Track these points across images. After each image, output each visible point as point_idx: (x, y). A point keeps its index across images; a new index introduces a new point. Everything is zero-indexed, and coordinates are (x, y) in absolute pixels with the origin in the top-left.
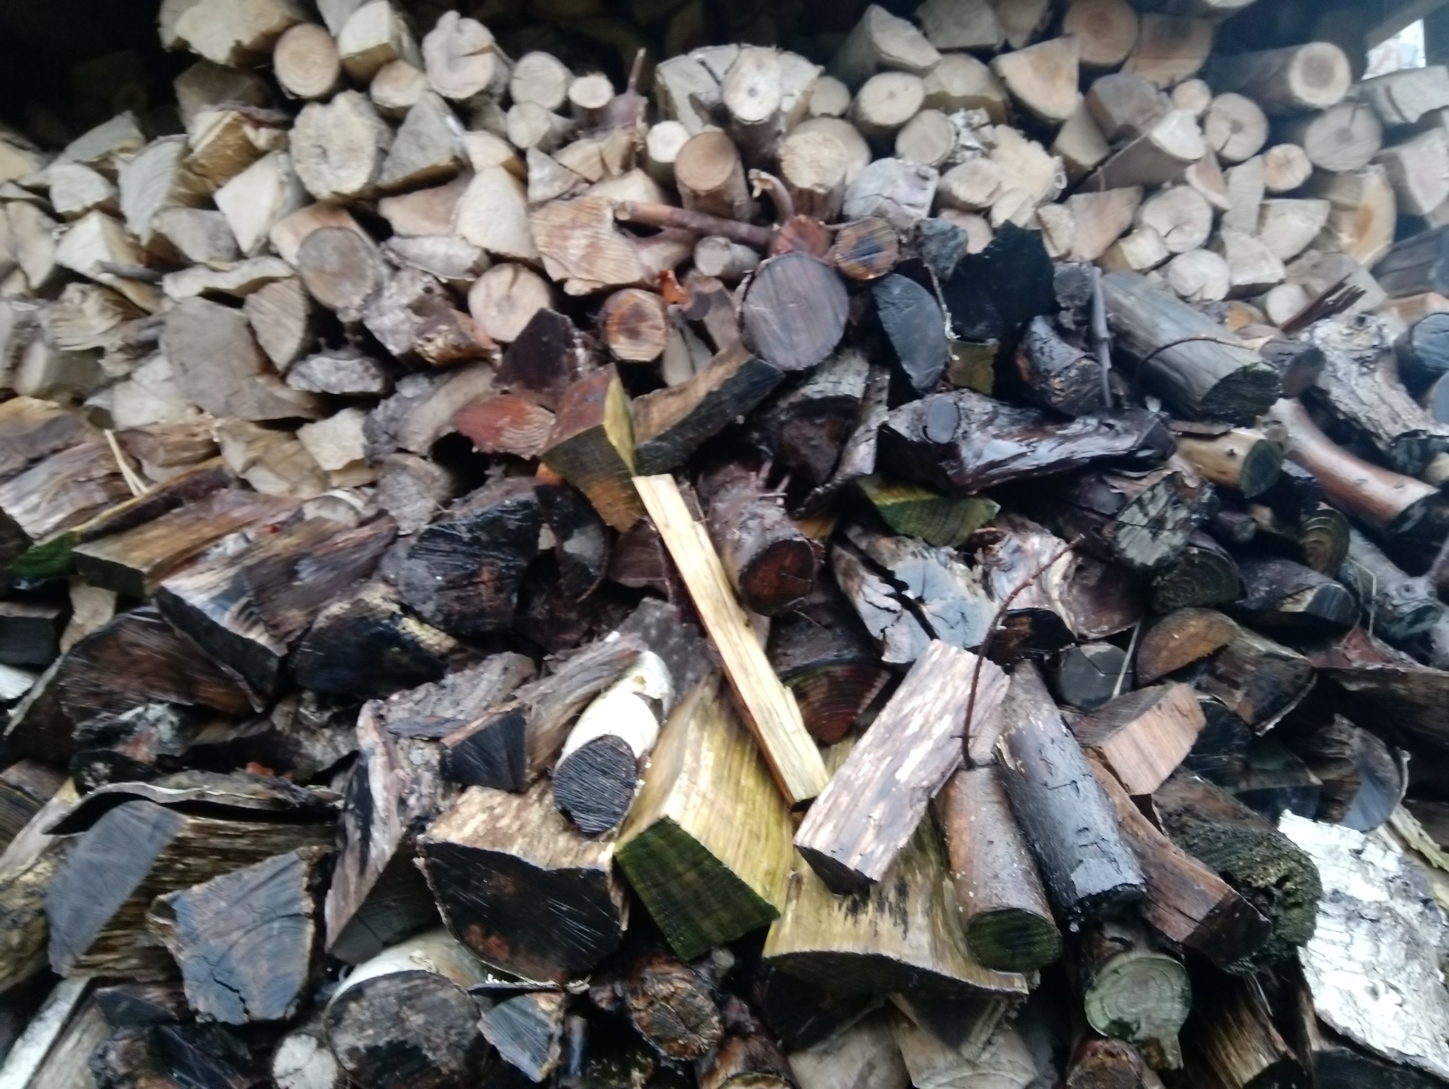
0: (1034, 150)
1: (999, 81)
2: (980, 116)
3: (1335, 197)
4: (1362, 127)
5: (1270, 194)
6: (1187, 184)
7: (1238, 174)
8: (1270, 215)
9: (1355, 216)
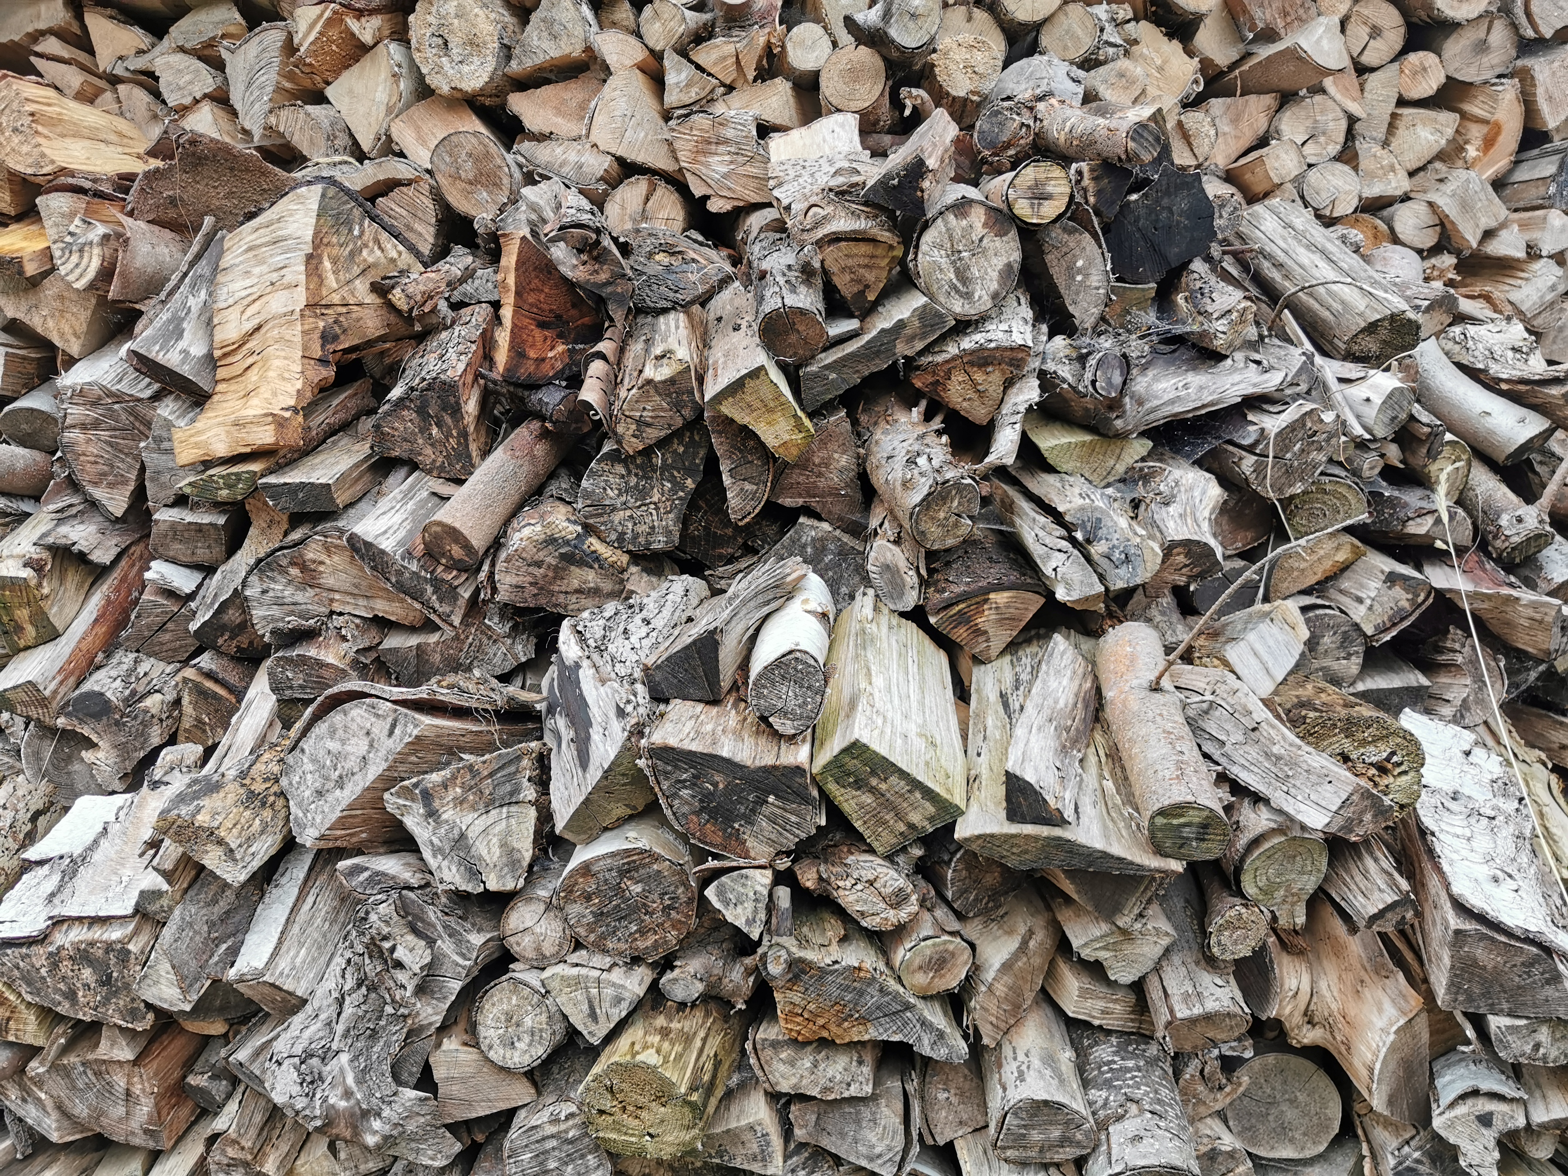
0: (1171, 50)
2: (1124, 11)
3: (1468, 107)
4: (1499, 35)
5: (1402, 102)
6: (1323, 91)
7: (1373, 80)
8: (1401, 124)
9: (1485, 129)
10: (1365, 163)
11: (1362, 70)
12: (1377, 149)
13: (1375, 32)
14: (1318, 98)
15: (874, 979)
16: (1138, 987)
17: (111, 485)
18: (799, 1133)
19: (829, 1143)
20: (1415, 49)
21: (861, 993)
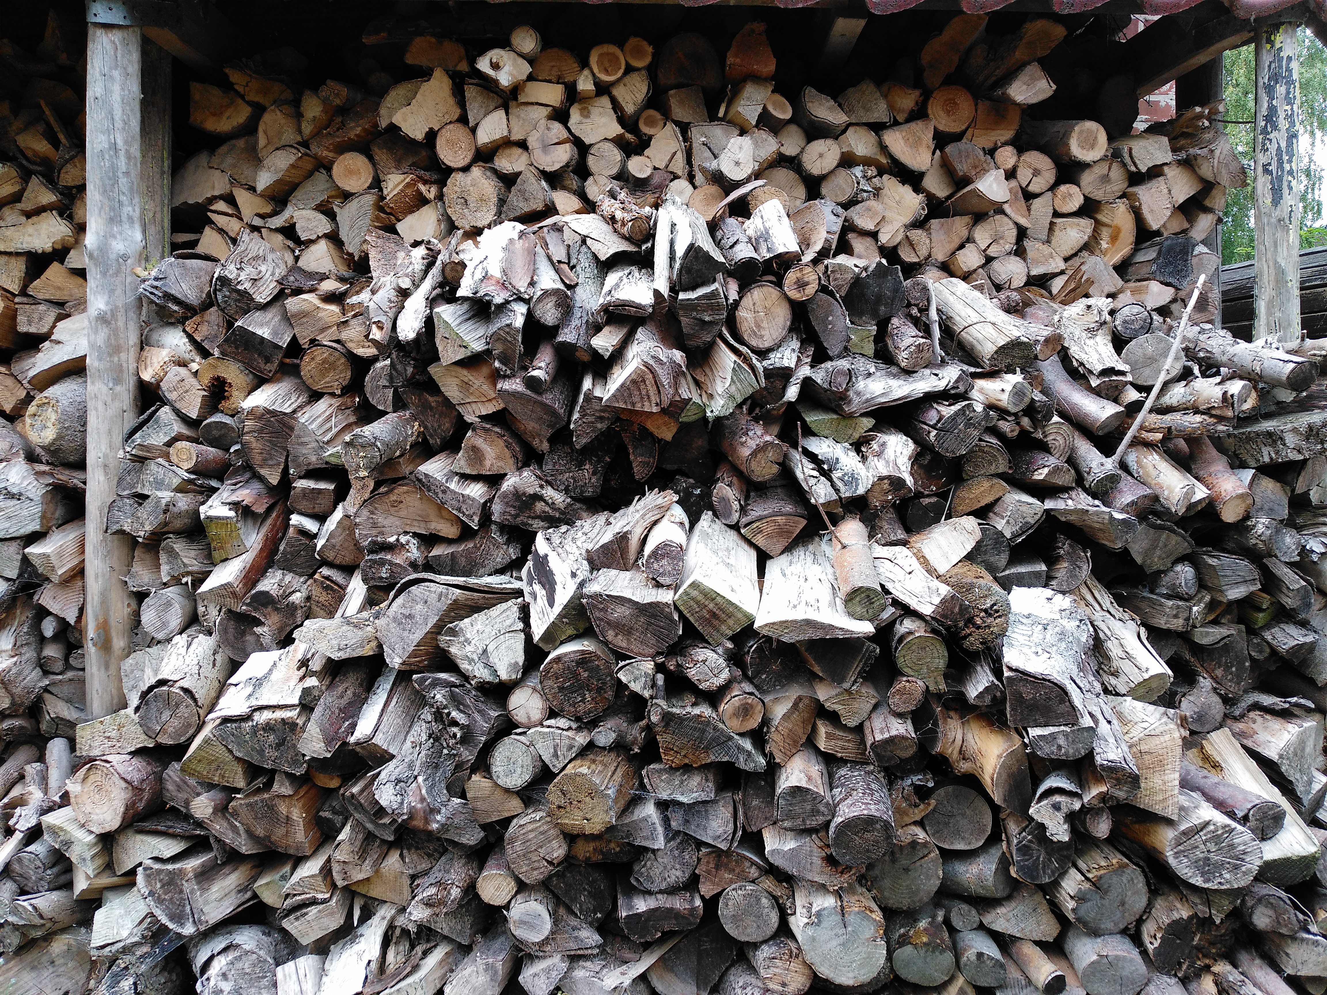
0: (906, 192)
1: (883, 148)
2: (872, 171)
3: (1100, 217)
4: (1116, 173)
5: (1056, 214)
6: (1003, 212)
7: (1037, 203)
8: (1057, 229)
9: (1110, 230)
10: (1030, 254)
11: (1029, 196)
12: (1039, 245)
13: (1036, 173)
14: (998, 217)
15: (709, 722)
16: (859, 729)
17: (271, 466)
18: (674, 824)
19: (692, 831)
20: (1065, 183)
21: (703, 731)
